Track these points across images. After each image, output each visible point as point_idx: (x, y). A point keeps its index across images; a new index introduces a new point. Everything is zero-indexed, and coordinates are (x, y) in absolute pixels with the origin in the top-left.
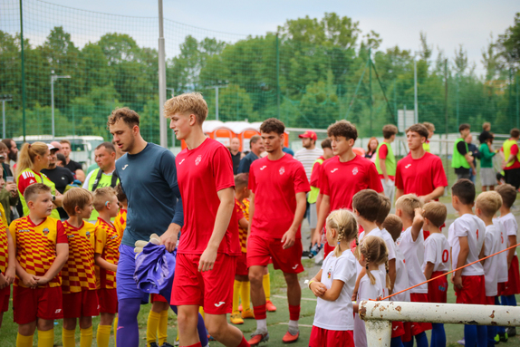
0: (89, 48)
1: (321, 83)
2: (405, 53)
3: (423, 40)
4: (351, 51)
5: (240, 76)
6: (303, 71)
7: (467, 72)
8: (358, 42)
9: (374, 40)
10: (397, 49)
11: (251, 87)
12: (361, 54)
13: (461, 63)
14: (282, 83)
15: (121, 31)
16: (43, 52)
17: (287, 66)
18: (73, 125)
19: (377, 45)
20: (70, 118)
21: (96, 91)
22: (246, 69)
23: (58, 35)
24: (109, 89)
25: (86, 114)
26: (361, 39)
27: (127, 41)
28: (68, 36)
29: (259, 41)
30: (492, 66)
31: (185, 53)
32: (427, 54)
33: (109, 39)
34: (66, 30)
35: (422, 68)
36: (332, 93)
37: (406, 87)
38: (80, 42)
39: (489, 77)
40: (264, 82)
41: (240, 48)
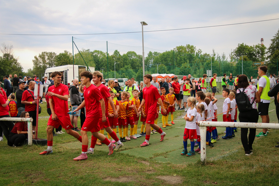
0: (124, 55)
1: (186, 63)
2: (208, 55)
3: (213, 51)
4: (194, 55)
5: (164, 62)
6: (181, 60)
7: (225, 59)
8: (196, 52)
9: (200, 51)
10: (206, 54)
11: (167, 65)
12: (196, 55)
13: (224, 57)
14: (175, 63)
15: (132, 51)
16: (113, 57)
17: (176, 59)
18: (120, 76)
19: (201, 53)
20: (119, 74)
21: (126, 66)
22: (165, 60)
23: (116, 52)
24: (129, 66)
25: (123, 72)
26: (196, 51)
27: (134, 53)
28: (119, 52)
29: (169, 52)
30: (232, 58)
31: (149, 56)
32: (214, 55)
33: (129, 53)
34: (118, 51)
35: (213, 59)
36: (189, 66)
37: (209, 64)
38: (122, 54)
39: (231, 61)
40: (170, 63)
41: (164, 54)
